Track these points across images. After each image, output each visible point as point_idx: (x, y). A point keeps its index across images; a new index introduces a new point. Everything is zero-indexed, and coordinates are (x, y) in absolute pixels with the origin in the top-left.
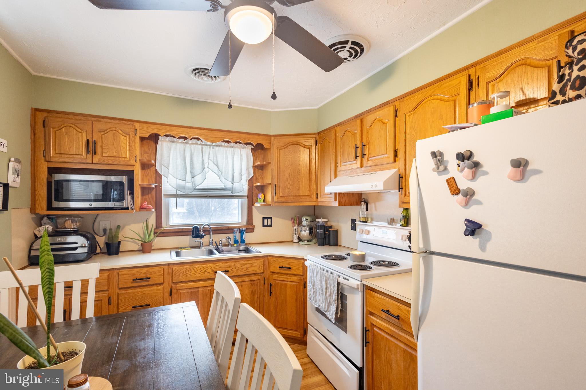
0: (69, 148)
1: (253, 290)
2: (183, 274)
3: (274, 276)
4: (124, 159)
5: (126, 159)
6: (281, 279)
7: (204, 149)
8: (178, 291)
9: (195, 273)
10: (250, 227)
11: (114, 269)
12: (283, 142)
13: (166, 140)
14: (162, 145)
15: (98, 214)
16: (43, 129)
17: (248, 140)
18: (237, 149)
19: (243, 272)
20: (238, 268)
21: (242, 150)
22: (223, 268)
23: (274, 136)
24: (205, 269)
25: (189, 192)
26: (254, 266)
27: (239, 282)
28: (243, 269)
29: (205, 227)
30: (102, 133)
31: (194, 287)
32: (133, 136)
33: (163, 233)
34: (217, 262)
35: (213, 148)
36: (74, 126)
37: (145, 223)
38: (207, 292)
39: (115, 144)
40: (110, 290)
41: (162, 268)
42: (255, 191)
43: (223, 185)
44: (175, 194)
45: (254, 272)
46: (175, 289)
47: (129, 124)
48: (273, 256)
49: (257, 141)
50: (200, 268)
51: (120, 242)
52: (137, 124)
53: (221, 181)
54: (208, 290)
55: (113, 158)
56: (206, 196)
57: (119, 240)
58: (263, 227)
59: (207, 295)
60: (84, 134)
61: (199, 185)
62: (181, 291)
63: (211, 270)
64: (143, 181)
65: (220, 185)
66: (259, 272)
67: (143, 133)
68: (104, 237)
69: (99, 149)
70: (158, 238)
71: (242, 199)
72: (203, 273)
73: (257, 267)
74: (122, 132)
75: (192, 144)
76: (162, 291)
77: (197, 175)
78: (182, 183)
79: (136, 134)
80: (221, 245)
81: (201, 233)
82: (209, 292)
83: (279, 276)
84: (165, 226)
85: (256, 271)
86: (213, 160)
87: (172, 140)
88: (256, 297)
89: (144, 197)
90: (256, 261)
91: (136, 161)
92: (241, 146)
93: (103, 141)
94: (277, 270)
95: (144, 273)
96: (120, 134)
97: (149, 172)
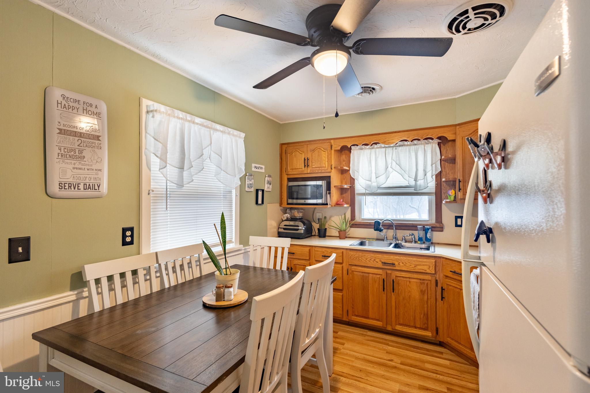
0: (296, 165)
1: (422, 290)
2: (356, 259)
3: (447, 280)
4: (324, 168)
5: (325, 168)
6: (454, 285)
7: (387, 152)
8: (353, 272)
9: (366, 260)
10: (438, 225)
11: (312, 246)
12: (469, 130)
13: (357, 148)
14: (353, 153)
15: (315, 208)
16: (285, 155)
17: (427, 135)
18: (420, 145)
19: (411, 268)
20: (406, 263)
21: (426, 145)
22: (391, 261)
23: (459, 125)
24: (374, 259)
25: (375, 191)
26: (424, 265)
27: (407, 278)
28: (411, 265)
29: (384, 222)
30: (312, 152)
31: (365, 272)
32: (329, 151)
33: (356, 225)
34: (385, 254)
35: (396, 149)
36: (298, 150)
37: (343, 216)
38: (376, 279)
39: (319, 158)
40: (311, 261)
41: (342, 250)
42: (444, 187)
43: (408, 182)
44: (365, 192)
45: (424, 271)
46: (350, 270)
47: (328, 142)
48: (446, 259)
49: (438, 134)
50: (370, 256)
51: (326, 229)
52: (332, 141)
53: (405, 179)
54: (376, 277)
55: (318, 168)
56: (391, 194)
57: (326, 228)
58: (456, 226)
59: (376, 282)
60: (303, 155)
61: (384, 184)
62: (355, 273)
63: (379, 260)
64: (342, 183)
65: (404, 183)
66: (429, 272)
67: (336, 147)
68: (319, 224)
69: (310, 164)
70: (352, 229)
71: (431, 196)
72: (372, 262)
73: (427, 267)
74: (323, 149)
75: (377, 148)
76: (341, 269)
77: (381, 175)
78: (369, 183)
79: (331, 148)
80: (403, 240)
81: (381, 227)
82: (378, 279)
83: (452, 281)
84: (358, 219)
85: (426, 270)
86: (395, 160)
87: (361, 148)
88: (426, 297)
89: (343, 196)
90: (425, 260)
91: (331, 169)
92: (425, 142)
93: (313, 158)
94: (450, 275)
95: (330, 253)
96: (322, 150)
97: (346, 176)
